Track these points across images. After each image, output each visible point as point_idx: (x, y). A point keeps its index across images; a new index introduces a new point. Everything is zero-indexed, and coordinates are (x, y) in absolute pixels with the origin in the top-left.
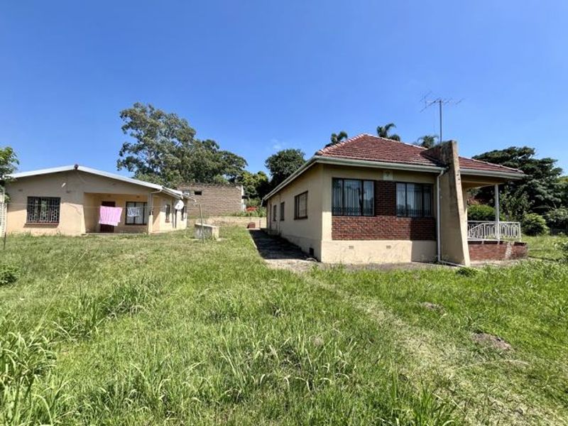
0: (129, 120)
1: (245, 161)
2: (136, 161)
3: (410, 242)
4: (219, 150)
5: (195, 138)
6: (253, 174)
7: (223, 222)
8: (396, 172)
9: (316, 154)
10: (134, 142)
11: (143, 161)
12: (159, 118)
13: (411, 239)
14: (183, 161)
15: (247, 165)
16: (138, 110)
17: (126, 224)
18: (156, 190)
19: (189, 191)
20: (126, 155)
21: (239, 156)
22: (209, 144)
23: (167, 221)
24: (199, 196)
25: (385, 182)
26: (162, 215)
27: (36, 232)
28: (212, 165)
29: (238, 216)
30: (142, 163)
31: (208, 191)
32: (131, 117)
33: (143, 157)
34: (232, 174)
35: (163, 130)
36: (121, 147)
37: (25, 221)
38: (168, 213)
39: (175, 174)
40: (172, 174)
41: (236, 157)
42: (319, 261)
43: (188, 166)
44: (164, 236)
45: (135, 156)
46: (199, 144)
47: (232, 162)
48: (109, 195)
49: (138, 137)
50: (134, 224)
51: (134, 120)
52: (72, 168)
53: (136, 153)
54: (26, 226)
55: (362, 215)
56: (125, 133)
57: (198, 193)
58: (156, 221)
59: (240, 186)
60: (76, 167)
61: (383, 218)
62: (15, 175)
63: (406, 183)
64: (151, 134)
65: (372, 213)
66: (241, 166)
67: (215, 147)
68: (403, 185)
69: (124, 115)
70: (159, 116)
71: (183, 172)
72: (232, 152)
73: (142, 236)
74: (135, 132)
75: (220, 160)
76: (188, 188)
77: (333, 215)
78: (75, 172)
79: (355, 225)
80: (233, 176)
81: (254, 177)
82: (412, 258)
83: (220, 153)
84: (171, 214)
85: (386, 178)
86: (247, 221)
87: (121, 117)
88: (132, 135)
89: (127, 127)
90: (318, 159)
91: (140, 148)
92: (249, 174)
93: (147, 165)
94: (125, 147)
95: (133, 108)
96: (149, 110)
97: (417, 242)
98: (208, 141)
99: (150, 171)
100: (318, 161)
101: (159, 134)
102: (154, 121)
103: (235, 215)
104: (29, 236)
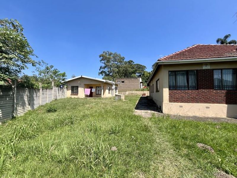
0: (102, 58)
1: (145, 67)
2: (104, 72)
3: (226, 106)
4: (134, 64)
5: (125, 61)
6: (149, 72)
7: (132, 93)
8: (212, 63)
9: (158, 60)
10: (103, 65)
11: (106, 71)
12: (111, 55)
13: (226, 104)
14: (119, 70)
15: (146, 68)
16: (104, 54)
17: (96, 94)
18: (103, 82)
19: (120, 81)
20: (101, 70)
21: (142, 65)
22: (130, 62)
23: (109, 93)
24: (123, 83)
25: (204, 70)
26: (107, 91)
27: (73, 97)
28: (131, 70)
29: (138, 91)
30: (106, 72)
31: (127, 81)
32: (102, 57)
33: (106, 70)
34: (140, 73)
35: (112, 59)
36: (100, 67)
37: (71, 93)
38: (109, 90)
39: (116, 75)
40: (115, 75)
41: (141, 66)
42: (162, 112)
43: (121, 72)
44: (106, 98)
45: (104, 70)
46: (126, 63)
47: (139, 68)
48: (91, 85)
49: (104, 63)
50: (98, 94)
51: (103, 58)
52: (80, 76)
53: (104, 69)
54: (71, 95)
55: (189, 89)
56: (101, 62)
57: (123, 82)
58: (104, 94)
59: (139, 78)
60: (82, 76)
61: (203, 90)
62: (67, 80)
63: (222, 69)
64: (108, 61)
65: (195, 88)
66: (144, 69)
67: (132, 63)
68: (220, 71)
69: (100, 57)
70: (110, 54)
71: (119, 74)
72: (140, 64)
73: (99, 99)
74: (104, 62)
75: (134, 68)
76: (120, 80)
77: (169, 90)
78: (82, 78)
79: (183, 94)
80: (141, 74)
81: (149, 73)
82: (227, 115)
83: (135, 65)
84: (111, 91)
85: (204, 68)
86: (142, 92)
87: (99, 57)
88: (103, 63)
89: (101, 60)
90: (159, 63)
91: (105, 67)
92: (147, 72)
93: (108, 73)
94: (101, 68)
95: (103, 53)
96: (108, 53)
97: (232, 106)
98: (130, 61)
99: (108, 75)
100: (159, 64)
101: (111, 61)
102: (109, 57)
103: (137, 90)
104: (71, 98)
